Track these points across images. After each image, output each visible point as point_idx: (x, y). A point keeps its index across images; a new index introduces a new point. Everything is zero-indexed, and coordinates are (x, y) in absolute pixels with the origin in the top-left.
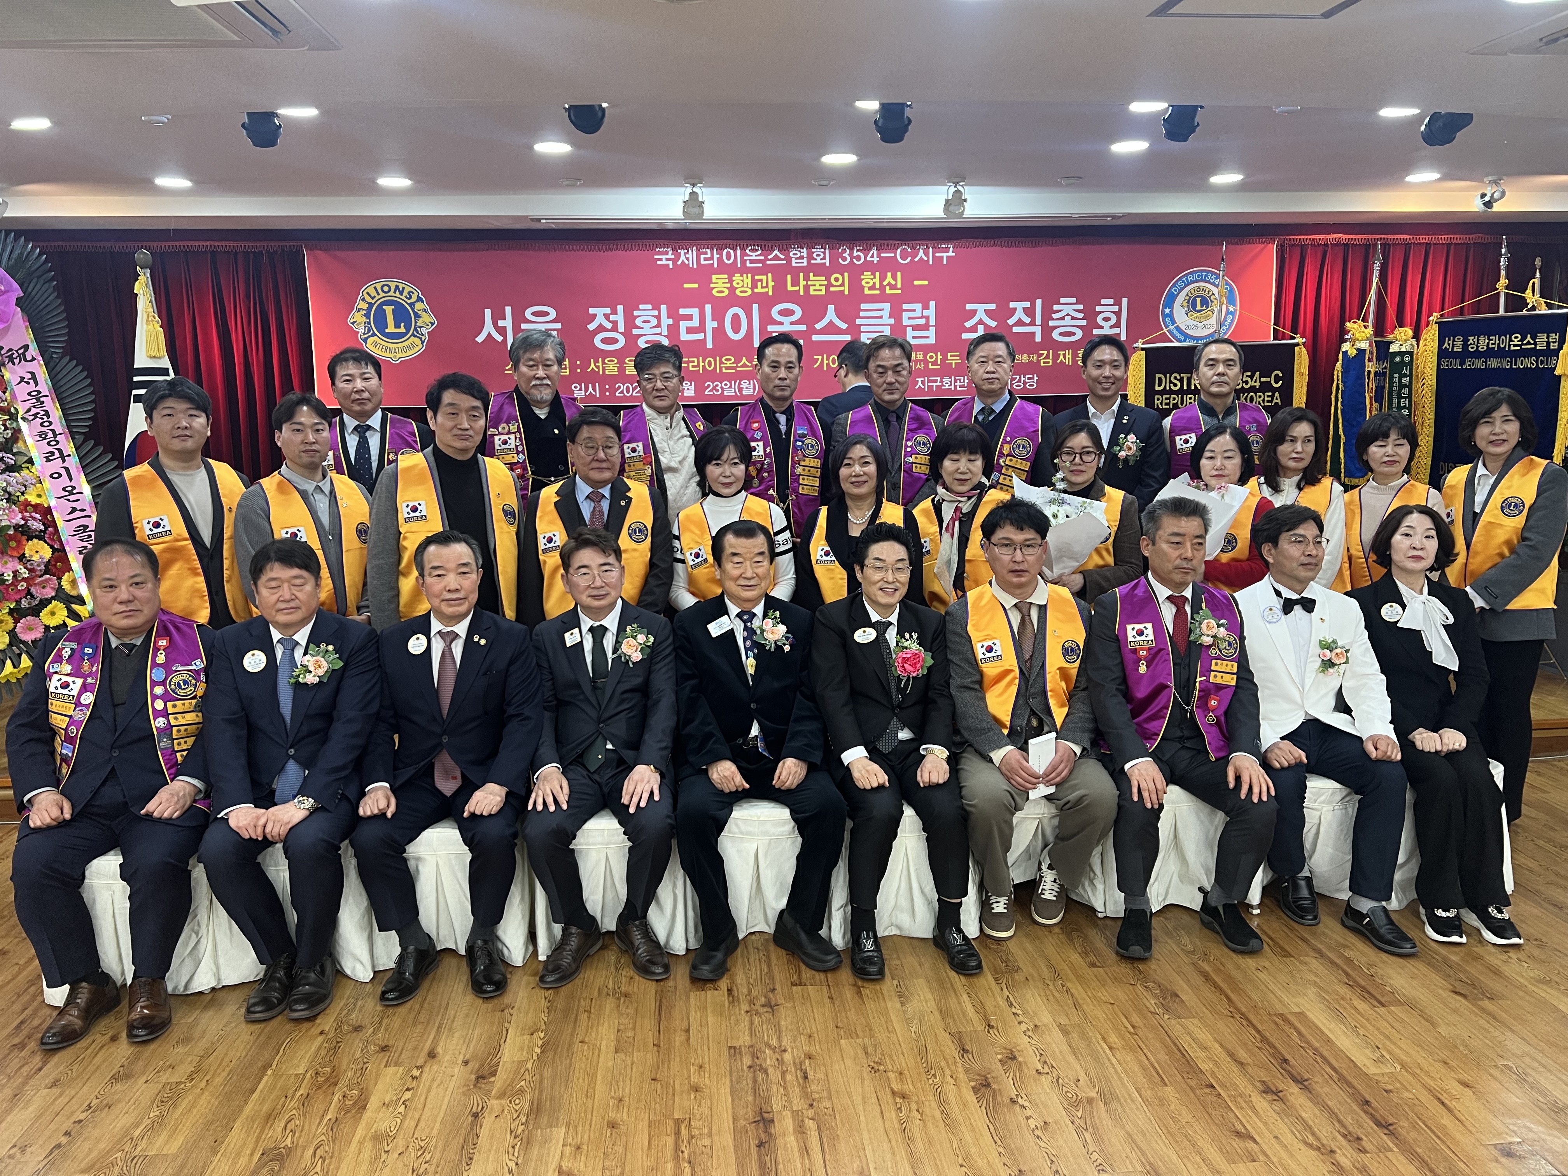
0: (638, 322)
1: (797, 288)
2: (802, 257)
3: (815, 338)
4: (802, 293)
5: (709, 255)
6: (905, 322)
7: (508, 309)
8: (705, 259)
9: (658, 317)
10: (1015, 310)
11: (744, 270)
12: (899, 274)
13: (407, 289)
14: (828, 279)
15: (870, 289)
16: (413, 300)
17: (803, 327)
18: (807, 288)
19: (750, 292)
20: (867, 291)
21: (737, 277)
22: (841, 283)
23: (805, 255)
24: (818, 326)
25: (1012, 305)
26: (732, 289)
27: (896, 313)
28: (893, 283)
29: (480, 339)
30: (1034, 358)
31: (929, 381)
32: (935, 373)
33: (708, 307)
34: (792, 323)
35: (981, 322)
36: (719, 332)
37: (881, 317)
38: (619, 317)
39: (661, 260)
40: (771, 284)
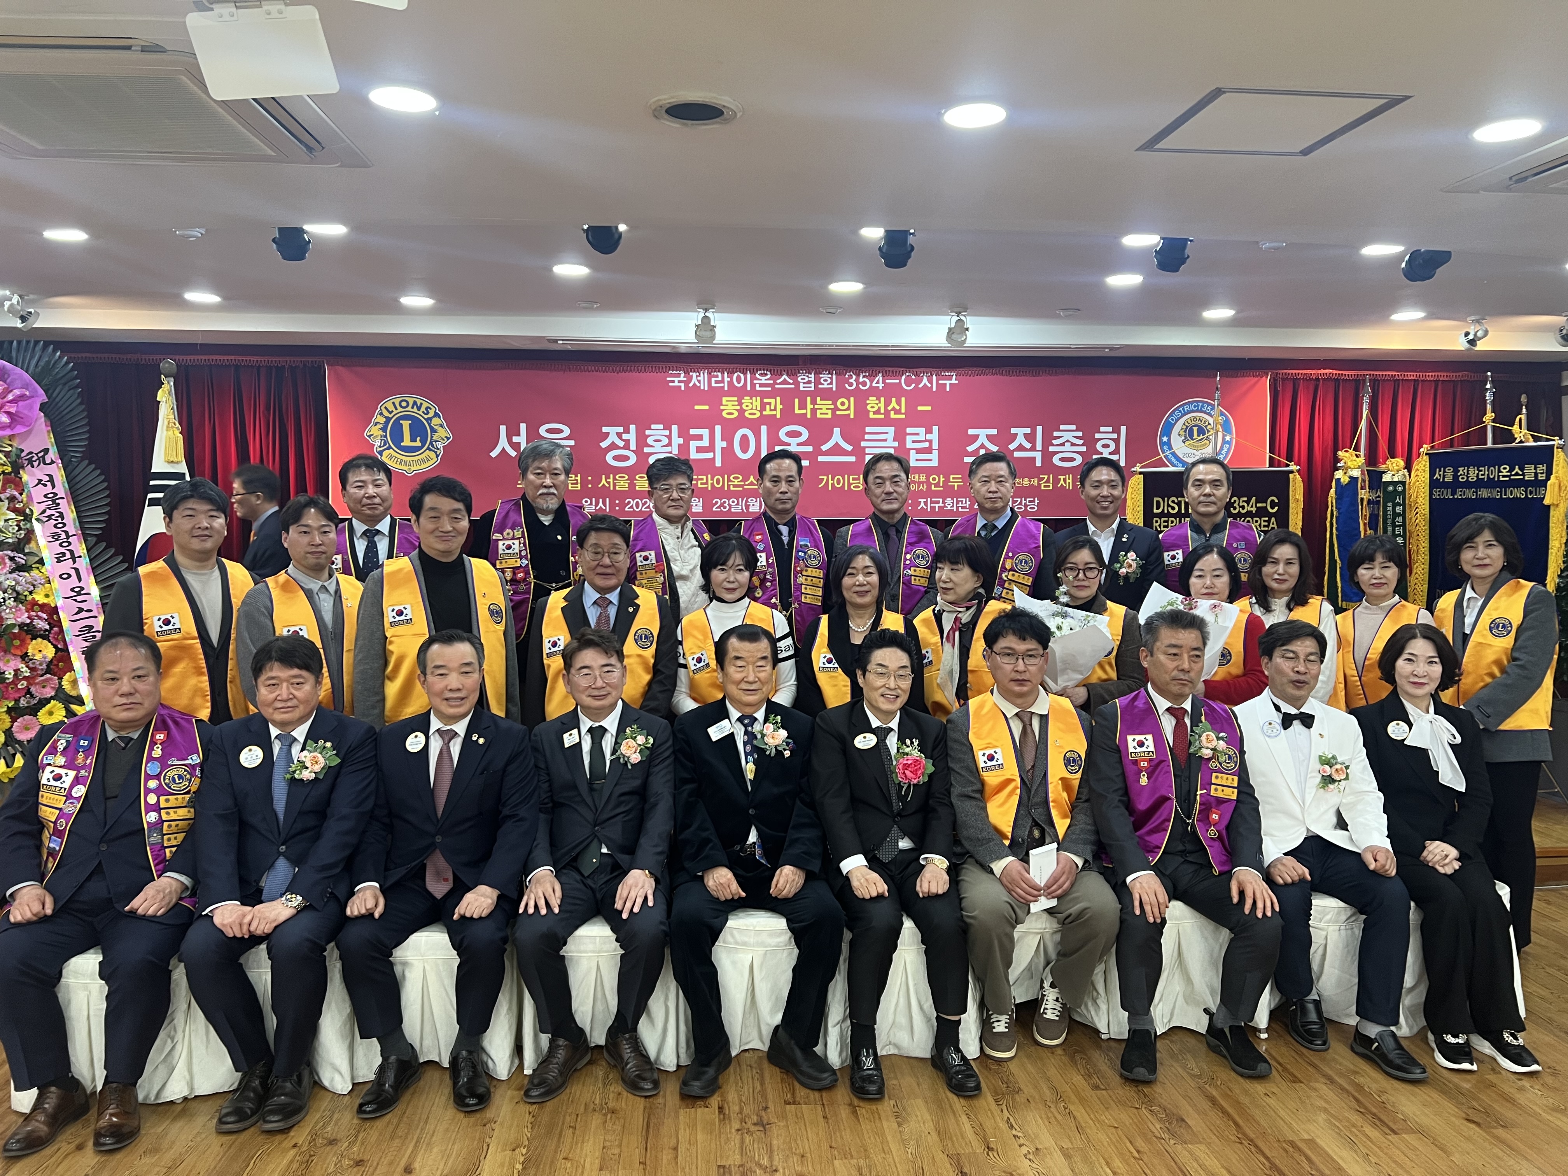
0: (650, 441)
1: (804, 411)
2: (809, 382)
3: (821, 459)
4: (809, 416)
5: (720, 379)
6: (909, 445)
7: (523, 426)
8: (716, 382)
9: (669, 437)
10: (1016, 434)
11: (753, 393)
12: (903, 399)
13: (425, 405)
14: (835, 403)
15: (875, 413)
16: (430, 416)
17: (810, 449)
18: (814, 411)
19: (758, 414)
20: (871, 416)
21: (746, 400)
22: (847, 407)
23: (813, 380)
24: (824, 448)
25: (1013, 431)
26: (741, 411)
27: (900, 437)
28: (898, 408)
29: (494, 454)
30: (1035, 482)
31: (932, 502)
32: (937, 494)
33: (718, 428)
34: (798, 444)
35: (982, 446)
36: (728, 452)
37: (885, 440)
38: (632, 436)
39: (673, 382)
40: (779, 407)
